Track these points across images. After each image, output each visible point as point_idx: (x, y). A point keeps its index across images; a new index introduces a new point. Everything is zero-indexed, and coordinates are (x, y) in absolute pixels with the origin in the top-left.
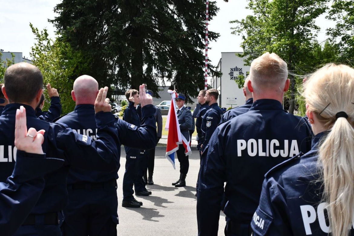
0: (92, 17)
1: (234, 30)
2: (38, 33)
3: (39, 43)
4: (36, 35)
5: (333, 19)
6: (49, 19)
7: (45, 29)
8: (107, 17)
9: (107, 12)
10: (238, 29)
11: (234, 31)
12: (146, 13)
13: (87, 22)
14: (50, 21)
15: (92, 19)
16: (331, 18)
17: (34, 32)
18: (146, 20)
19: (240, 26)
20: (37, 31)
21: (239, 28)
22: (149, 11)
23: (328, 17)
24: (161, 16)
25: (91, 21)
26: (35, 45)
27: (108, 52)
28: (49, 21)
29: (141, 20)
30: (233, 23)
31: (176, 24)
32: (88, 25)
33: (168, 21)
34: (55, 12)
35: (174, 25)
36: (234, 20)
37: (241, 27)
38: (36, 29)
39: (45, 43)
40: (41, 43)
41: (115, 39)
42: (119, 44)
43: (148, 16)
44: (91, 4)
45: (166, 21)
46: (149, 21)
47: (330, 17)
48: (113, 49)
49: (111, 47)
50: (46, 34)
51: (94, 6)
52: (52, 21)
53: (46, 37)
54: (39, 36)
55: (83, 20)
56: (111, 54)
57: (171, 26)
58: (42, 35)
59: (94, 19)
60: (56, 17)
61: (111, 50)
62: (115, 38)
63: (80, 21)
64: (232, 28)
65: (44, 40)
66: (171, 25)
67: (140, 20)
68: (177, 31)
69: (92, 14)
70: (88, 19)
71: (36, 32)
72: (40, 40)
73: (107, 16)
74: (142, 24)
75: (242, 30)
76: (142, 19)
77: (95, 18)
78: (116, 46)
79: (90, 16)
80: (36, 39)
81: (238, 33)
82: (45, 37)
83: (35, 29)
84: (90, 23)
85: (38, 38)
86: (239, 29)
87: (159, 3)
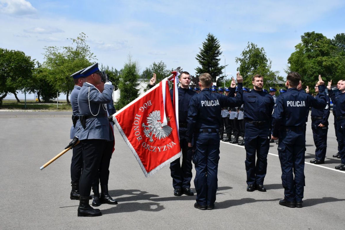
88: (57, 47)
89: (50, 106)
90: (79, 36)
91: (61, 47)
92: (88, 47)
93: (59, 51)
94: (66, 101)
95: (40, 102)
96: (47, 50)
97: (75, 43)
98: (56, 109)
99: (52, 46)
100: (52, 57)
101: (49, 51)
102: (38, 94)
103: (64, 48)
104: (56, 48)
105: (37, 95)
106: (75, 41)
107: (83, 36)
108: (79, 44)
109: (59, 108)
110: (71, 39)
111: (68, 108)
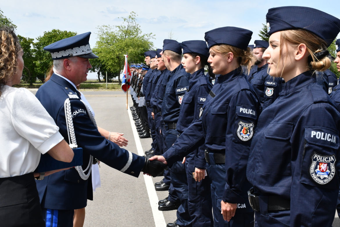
88: (110, 26)
89: (101, 85)
90: (131, 15)
91: (113, 26)
92: (139, 26)
93: (112, 30)
94: (118, 81)
95: (100, 81)
96: (100, 30)
97: (126, 22)
98: (105, 88)
99: (105, 25)
100: (104, 36)
101: (101, 31)
102: (99, 73)
103: (116, 27)
104: (109, 28)
105: (98, 75)
106: (126, 20)
107: (134, 15)
108: (130, 23)
109: (108, 87)
110: (122, 18)
111: (117, 88)
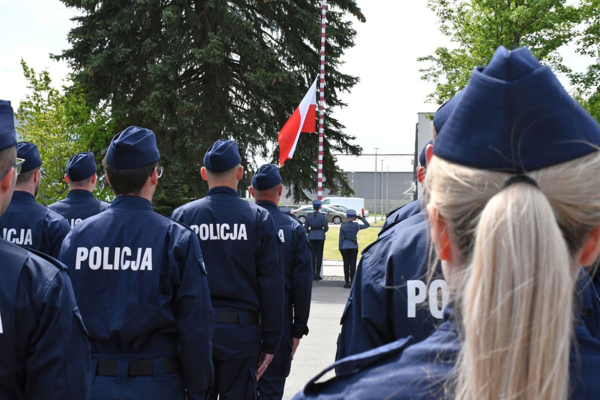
0: (123, 49)
1: (426, 73)
2: (33, 77)
3: (34, 95)
4: (30, 81)
5: (589, 53)
6: (52, 54)
7: (45, 70)
8: (149, 48)
9: (148, 40)
10: (432, 71)
11: (426, 75)
12: (214, 40)
13: (115, 59)
14: (53, 56)
15: (123, 52)
16: (585, 52)
17: (27, 76)
18: (212, 52)
19: (436, 67)
20: (33, 73)
21: (434, 69)
22: (219, 38)
23: (580, 49)
24: (242, 47)
25: (122, 55)
26: (28, 98)
27: (148, 109)
28: (51, 57)
29: (205, 54)
30: (424, 60)
31: (267, 59)
32: (116, 63)
33: (254, 55)
34: (71, 43)
35: (265, 61)
36: (426, 56)
37: (439, 67)
38: (32, 70)
39: (44, 95)
40: (37, 95)
41: (160, 87)
42: (168, 96)
43: (217, 47)
44: (120, 27)
45: (251, 55)
46: (218, 55)
47: (584, 50)
48: (156, 105)
49: (153, 101)
50: (47, 79)
51: (126, 30)
52: (58, 58)
53: (47, 84)
54: (35, 82)
55: (106, 55)
56: (153, 113)
57: (258, 64)
58: (41, 80)
59: (127, 53)
60: (64, 51)
61: (152, 107)
62: (161, 85)
63: (103, 57)
64: (421, 71)
65: (42, 89)
66: (260, 61)
67: (201, 53)
68: (268, 72)
69: (123, 44)
70: (117, 52)
71: (31, 75)
72: (36, 90)
73: (149, 46)
74: (206, 59)
75: (439, 72)
76: (206, 52)
77: (128, 49)
78: (162, 99)
79: (120, 47)
80: (30, 87)
81: (433, 78)
82: (44, 85)
83: (30, 70)
84: (119, 59)
85: (33, 86)
86: (435, 71)
87: (238, 24)
